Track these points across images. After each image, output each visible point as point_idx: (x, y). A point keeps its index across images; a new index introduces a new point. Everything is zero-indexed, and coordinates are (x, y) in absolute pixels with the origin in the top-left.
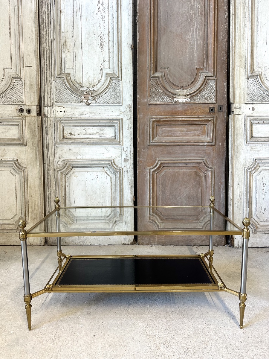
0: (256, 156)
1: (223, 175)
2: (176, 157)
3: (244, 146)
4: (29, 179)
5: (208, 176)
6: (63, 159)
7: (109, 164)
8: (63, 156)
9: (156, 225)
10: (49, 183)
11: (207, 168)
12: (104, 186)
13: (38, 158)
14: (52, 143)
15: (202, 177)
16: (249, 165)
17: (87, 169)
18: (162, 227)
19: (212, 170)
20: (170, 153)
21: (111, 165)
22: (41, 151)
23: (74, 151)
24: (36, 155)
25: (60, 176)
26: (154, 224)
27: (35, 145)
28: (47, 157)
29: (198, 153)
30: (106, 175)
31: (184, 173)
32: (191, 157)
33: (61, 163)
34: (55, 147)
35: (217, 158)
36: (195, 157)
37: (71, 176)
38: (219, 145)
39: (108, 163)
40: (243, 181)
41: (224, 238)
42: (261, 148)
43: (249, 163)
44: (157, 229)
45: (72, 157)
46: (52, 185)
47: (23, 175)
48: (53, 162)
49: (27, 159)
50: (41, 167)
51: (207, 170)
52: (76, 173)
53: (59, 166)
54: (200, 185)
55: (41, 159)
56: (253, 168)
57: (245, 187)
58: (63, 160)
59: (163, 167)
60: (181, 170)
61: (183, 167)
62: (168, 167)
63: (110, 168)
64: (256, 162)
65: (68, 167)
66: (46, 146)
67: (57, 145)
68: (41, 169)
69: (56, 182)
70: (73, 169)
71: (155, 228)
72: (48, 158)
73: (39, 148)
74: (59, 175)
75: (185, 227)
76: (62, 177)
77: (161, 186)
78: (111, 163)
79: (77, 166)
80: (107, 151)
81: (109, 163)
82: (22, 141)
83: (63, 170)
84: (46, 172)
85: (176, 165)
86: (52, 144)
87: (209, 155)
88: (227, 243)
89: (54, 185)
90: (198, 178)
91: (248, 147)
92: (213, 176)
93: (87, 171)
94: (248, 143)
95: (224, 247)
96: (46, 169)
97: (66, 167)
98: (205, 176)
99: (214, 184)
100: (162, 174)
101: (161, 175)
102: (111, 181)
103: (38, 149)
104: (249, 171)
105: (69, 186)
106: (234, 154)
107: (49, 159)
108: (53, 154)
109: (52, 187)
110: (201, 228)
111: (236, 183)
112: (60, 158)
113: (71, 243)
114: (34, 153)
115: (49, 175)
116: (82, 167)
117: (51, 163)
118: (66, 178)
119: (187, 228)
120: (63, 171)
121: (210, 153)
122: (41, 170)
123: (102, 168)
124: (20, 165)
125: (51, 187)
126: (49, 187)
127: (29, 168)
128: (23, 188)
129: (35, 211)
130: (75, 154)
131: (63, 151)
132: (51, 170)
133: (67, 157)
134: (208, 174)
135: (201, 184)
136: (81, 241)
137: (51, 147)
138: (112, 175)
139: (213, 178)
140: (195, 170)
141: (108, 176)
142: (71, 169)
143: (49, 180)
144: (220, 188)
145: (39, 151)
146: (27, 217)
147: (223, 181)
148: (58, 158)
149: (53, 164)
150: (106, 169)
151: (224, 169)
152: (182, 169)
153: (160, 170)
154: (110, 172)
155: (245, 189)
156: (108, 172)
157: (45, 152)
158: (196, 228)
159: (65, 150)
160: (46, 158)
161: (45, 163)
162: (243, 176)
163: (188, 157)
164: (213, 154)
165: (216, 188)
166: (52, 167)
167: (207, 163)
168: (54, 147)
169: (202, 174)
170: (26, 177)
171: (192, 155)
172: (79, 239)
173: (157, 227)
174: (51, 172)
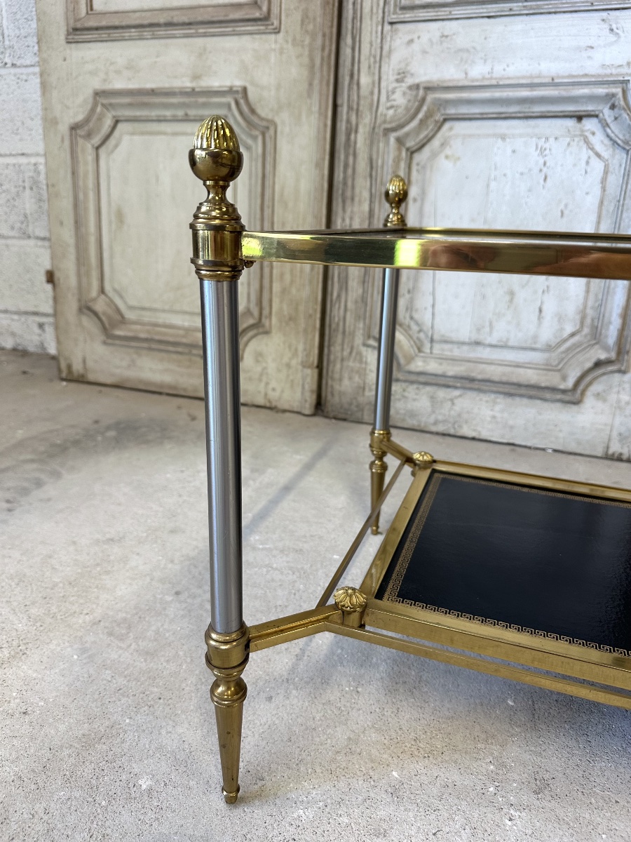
4: (282, 168)
6: (410, 81)
7: (613, 95)
8: (414, 67)
10: (350, 183)
12: (566, 206)
13: (316, 82)
14: (375, 10)
17: (503, 126)
21: (622, 103)
22: (330, 50)
23: (461, 41)
24: (312, 67)
25: (392, 156)
27: (310, 27)
28: (352, 76)
30: (585, 153)
33: (400, 99)
34: (387, 27)
37: (434, 155)
39: (607, 95)
45: (450, 73)
46: (357, 190)
47: (260, 150)
48: (372, 93)
49: (278, 87)
50: (326, 117)
52: (456, 147)
53: (391, 112)
55: (328, 84)
58: (410, 88)
63: (609, 121)
65: (429, 115)
66: (350, 27)
67: (394, 18)
68: (325, 125)
69: (376, 180)
70: (447, 125)
72: (356, 77)
73: (324, 35)
74: (389, 151)
76: (397, 160)
78: (620, 95)
79: (464, 110)
80: (612, 38)
81: (614, 90)
82: (265, 8)
83: (407, 129)
84: (341, 138)
86: (374, 17)
89: (366, 194)
93: (503, 137)
96: (342, 126)
97: (420, 116)
102: (604, 181)
103: (319, 41)
105: (423, 200)
107: (358, 84)
108: (375, 62)
109: (357, 199)
112: (401, 76)
113: (404, 420)
114: (306, 60)
115: (351, 151)
116: (483, 117)
117: (362, 102)
118: (414, 168)
120: (407, 135)
122: (325, 131)
123: (571, 123)
124: (253, 111)
125: (353, 199)
126: (348, 202)
127: (284, 121)
128: (259, 201)
129: (294, 291)
130: (465, 55)
131: (416, 47)
132: (361, 130)
133: (426, 72)
136: (440, 418)
137: (369, 31)
138: (613, 156)
141: (594, 160)
142: (439, 124)
143: (350, 171)
145: (323, 49)
146: (266, 312)
148: (392, 78)
149: (371, 105)
150: (589, 124)
154: (607, 141)
156: (598, 141)
157: (346, 52)
159: (425, 38)
160: (347, 79)
161: (339, 102)
166: (367, 120)
168: (380, 28)
170: (269, 159)
172: (434, 412)
174: (361, 139)
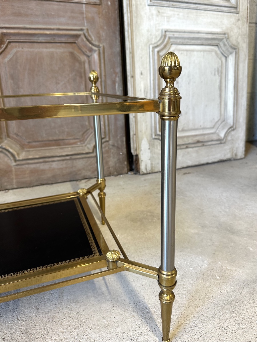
0: (166, 27)
1: (118, 60)
2: (32, 23)
3: (147, 7)
5: (94, 62)
9: (9, 155)
11: (90, 45)
15: (84, 64)
16: (156, 41)
18: (21, 158)
19: (99, 50)
20: (19, 14)
26: (6, 154)
29: (73, 18)
31: (52, 56)
32: (60, 24)
35: (105, 28)
36: (68, 24)
38: (107, 5)
40: (148, 68)
41: (126, 163)
42: (172, 13)
43: (156, 37)
44: (13, 161)
51: (91, 50)
54: (81, 77)
56: (162, 46)
57: (152, 78)
59: (10, 42)
60: (46, 50)
61: (48, 45)
62: (20, 44)
64: (165, 36)
71: (9, 161)
75: (64, 154)
77: (10, 81)
85: (35, 39)
87: (91, 21)
88: (131, 169)
90: (77, 65)
91: (154, 10)
92: (102, 61)
94: (153, 2)
95: (127, 175)
98: (89, 62)
99: (105, 76)
100: (9, 57)
101: (6, 60)
104: (156, 50)
106: (131, 20)
110: (91, 151)
111: (138, 72)
119: (67, 155)
121: (93, 18)
134: (94, 58)
135: (83, 75)
139: (103, 65)
140: (71, 50)
144: (114, 82)
147: (119, 69)
151: (118, 49)
152: (47, 48)
153: (3, 49)
155: (152, 82)
158: (83, 154)
162: (148, 60)
163: (55, 24)
164: (99, 21)
165: (109, 82)
167: (90, 36)
169: (83, 58)
171: (62, 20)
173: (12, 158)
